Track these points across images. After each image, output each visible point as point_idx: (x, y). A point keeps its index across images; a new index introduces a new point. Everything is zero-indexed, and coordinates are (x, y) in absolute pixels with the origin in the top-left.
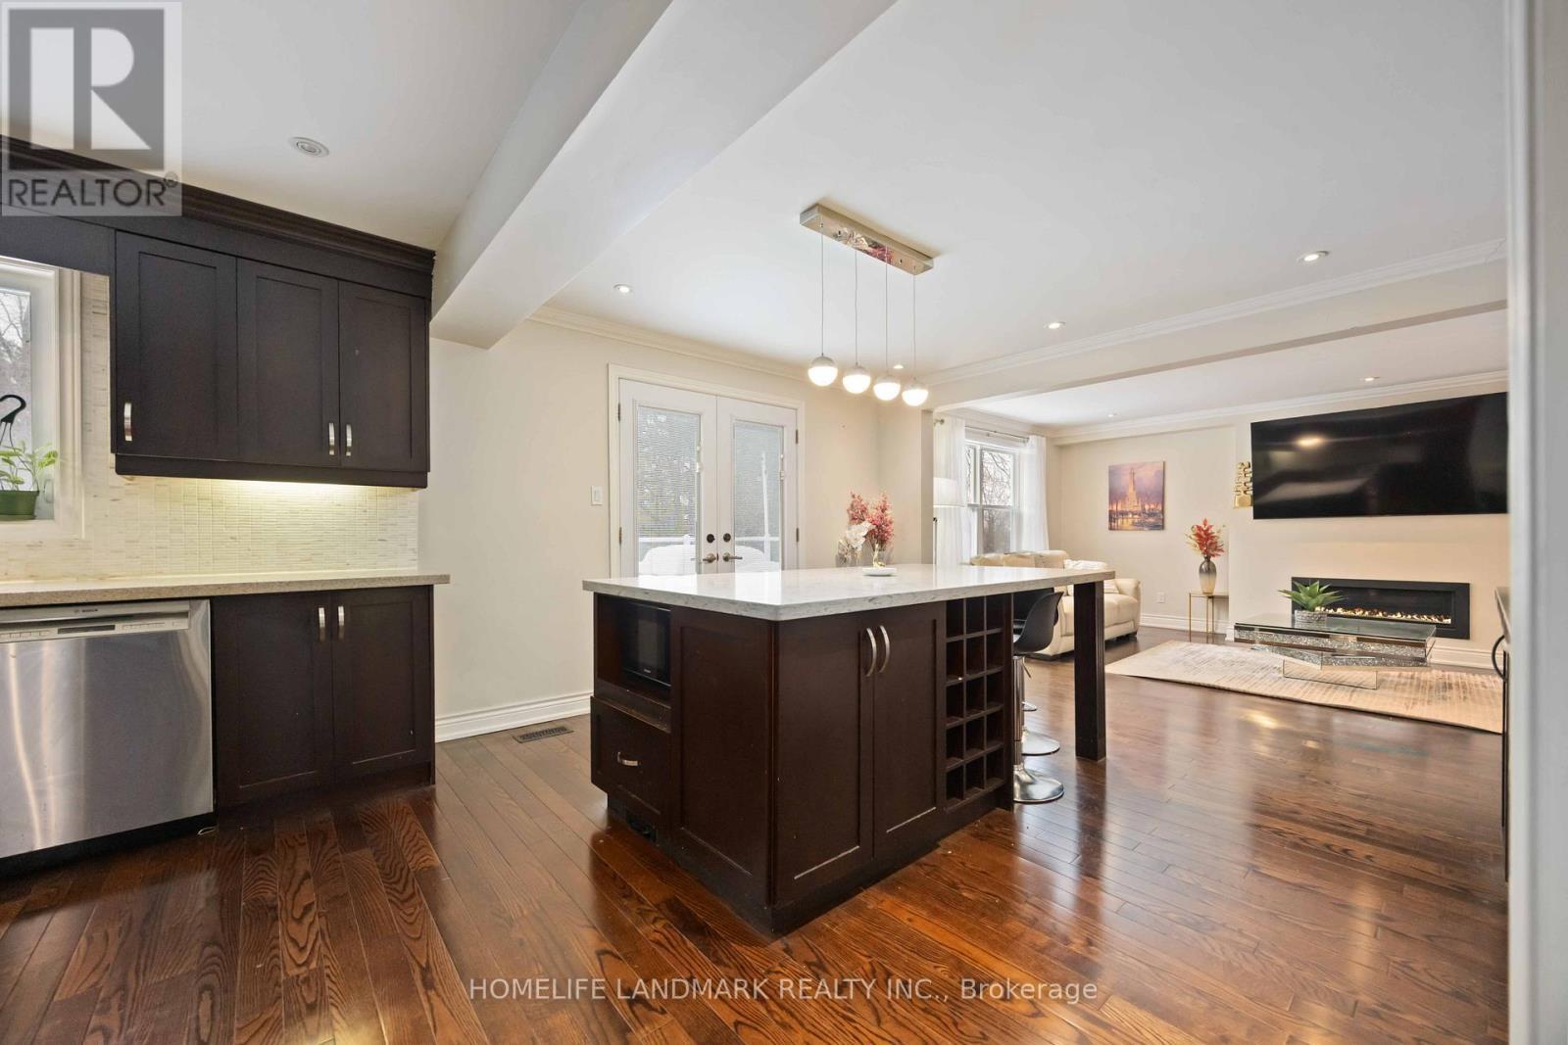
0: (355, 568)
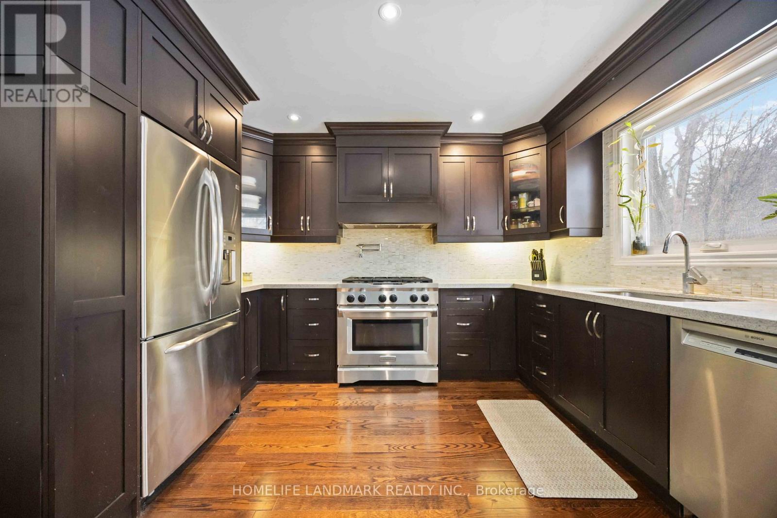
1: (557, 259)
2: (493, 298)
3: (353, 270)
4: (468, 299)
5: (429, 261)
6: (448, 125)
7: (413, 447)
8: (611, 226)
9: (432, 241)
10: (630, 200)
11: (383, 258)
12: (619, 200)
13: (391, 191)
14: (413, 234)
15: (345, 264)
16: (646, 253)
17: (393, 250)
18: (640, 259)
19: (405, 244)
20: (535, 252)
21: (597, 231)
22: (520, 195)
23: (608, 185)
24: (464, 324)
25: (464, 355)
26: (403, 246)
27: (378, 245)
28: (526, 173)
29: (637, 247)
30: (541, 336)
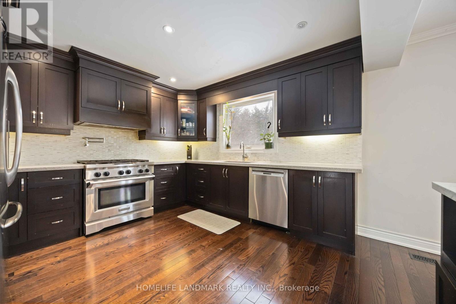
0: (338, 163)
1: (196, 150)
2: (177, 168)
3: (79, 156)
4: (166, 169)
5: (136, 150)
6: (157, 78)
7: (162, 244)
8: (220, 138)
9: (138, 138)
10: (226, 130)
11: (105, 147)
12: (222, 129)
13: (124, 107)
14: (126, 133)
15: (70, 151)
16: (230, 149)
17: (112, 142)
18: (229, 151)
19: (121, 139)
20: (188, 146)
21: (214, 139)
22: (183, 120)
23: (219, 122)
24: (164, 183)
25: (164, 198)
26: (119, 140)
27: (103, 139)
28: (188, 110)
29: (228, 146)
30: (201, 181)
